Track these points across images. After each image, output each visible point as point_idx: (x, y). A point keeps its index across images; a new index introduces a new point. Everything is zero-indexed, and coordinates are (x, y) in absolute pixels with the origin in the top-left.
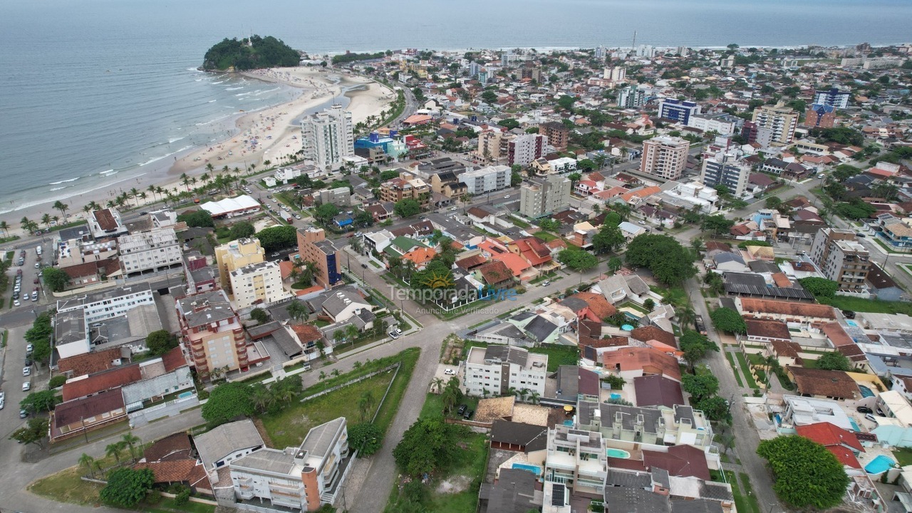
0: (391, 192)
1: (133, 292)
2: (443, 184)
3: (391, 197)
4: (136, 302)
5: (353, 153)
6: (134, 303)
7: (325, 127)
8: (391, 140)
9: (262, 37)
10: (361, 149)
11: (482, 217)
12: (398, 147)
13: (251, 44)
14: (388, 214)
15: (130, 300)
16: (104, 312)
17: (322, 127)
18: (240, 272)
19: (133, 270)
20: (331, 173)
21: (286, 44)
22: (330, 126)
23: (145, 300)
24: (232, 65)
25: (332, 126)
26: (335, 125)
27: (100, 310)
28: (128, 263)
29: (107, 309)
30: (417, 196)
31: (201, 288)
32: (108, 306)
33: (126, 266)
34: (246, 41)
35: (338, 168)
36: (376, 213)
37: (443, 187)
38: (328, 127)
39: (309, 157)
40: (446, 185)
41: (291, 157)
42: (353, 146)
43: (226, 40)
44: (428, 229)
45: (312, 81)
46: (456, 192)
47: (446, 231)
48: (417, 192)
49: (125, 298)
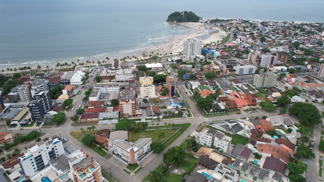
0: (206, 69)
1: (114, 86)
2: (227, 69)
3: (206, 71)
4: (114, 90)
5: (201, 54)
6: (113, 90)
7: (191, 44)
8: (216, 51)
9: (188, 12)
10: (204, 53)
11: (236, 83)
12: (217, 54)
13: (183, 14)
14: (202, 76)
15: (113, 89)
16: (105, 91)
17: (190, 44)
18: (143, 86)
19: (118, 80)
20: (191, 60)
21: (195, 14)
22: (193, 43)
23: (117, 89)
24: (176, 20)
25: (194, 44)
26: (195, 43)
27: (104, 90)
28: (117, 78)
29: (106, 90)
30: (215, 72)
31: (130, 89)
32: (106, 89)
33: (116, 79)
34: (182, 12)
35: (193, 58)
36: (198, 76)
37: (227, 70)
38: (192, 44)
39: (185, 53)
40: (228, 69)
41: (180, 52)
42: (201, 51)
43: (176, 12)
44: (214, 84)
45: (200, 28)
46: (231, 73)
47: (220, 86)
48: (215, 70)
49: (111, 88)
